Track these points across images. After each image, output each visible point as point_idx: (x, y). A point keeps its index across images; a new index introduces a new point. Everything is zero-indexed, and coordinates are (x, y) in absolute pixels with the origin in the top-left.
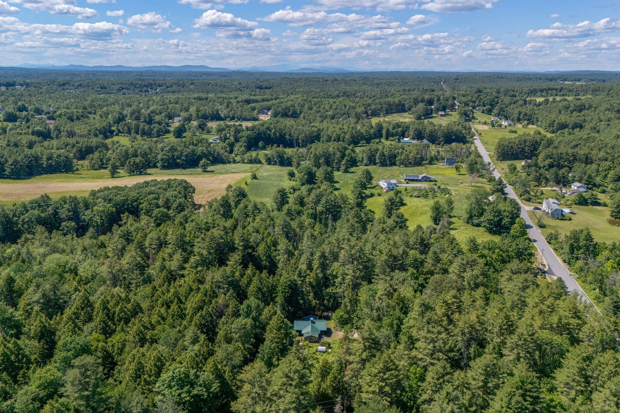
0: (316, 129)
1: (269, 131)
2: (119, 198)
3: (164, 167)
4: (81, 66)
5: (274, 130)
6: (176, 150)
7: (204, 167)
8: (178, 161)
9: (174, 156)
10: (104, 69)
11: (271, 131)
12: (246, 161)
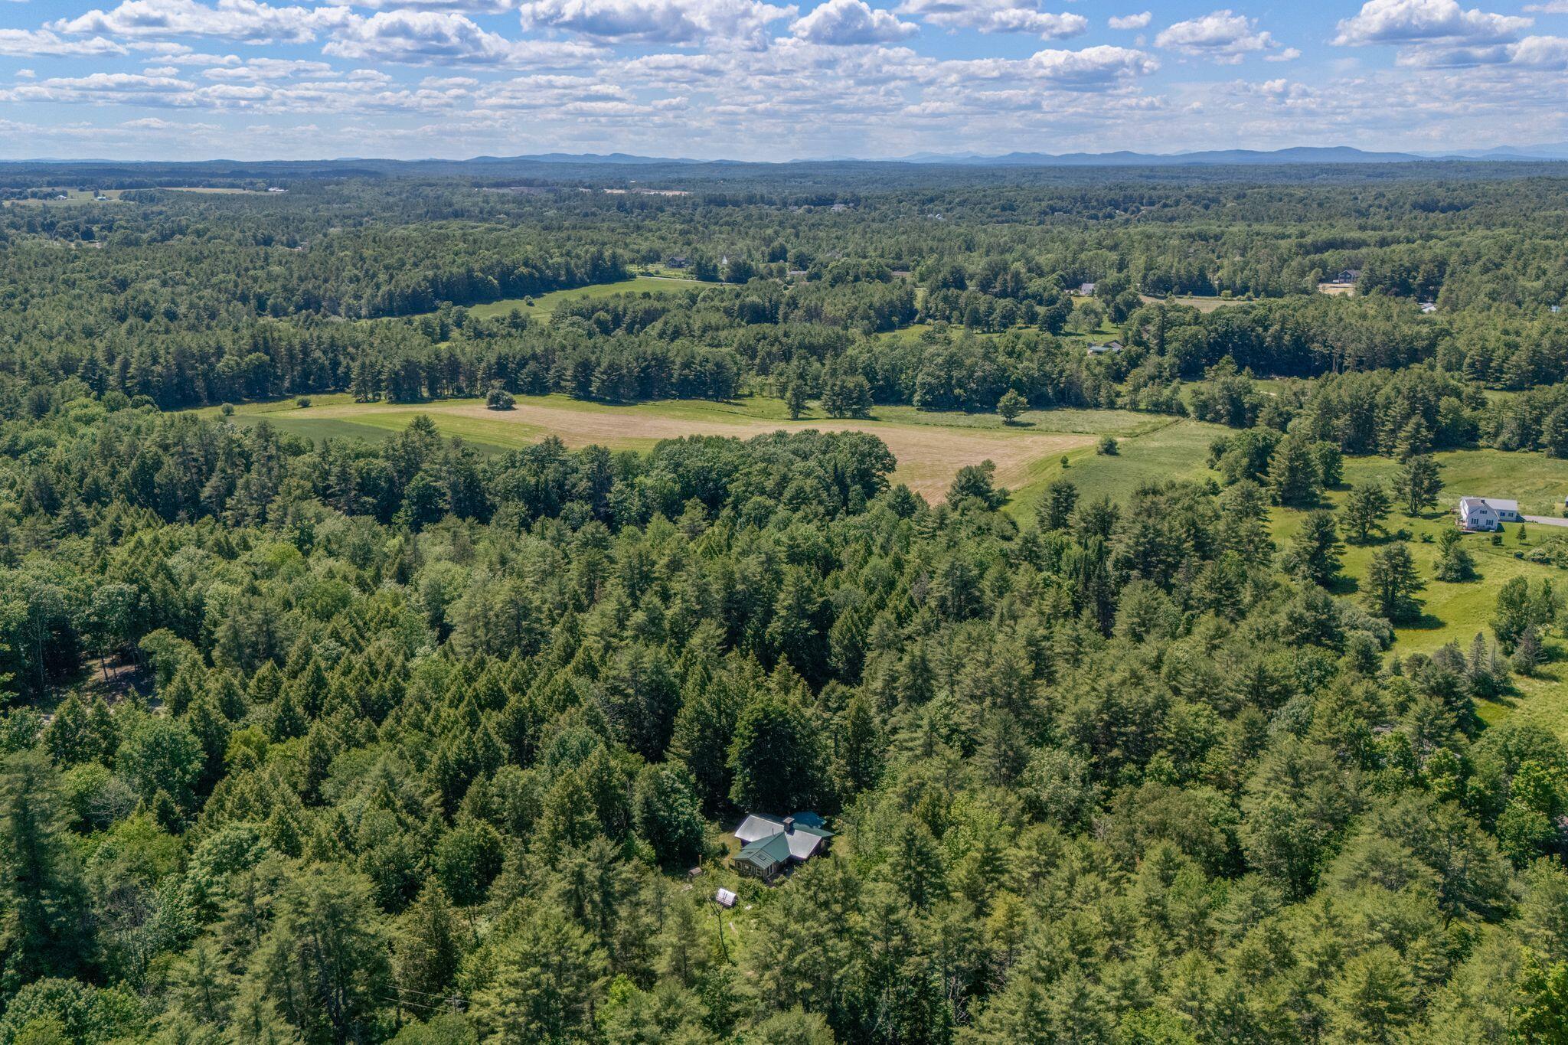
0: (1425, 330)
1: (1260, 330)
2: (695, 463)
3: (926, 405)
4: (1035, 155)
5: (1277, 327)
6: (960, 365)
7: (1009, 412)
8: (957, 391)
9: (951, 378)
10: (1087, 163)
11: (1266, 329)
12: (1142, 406)
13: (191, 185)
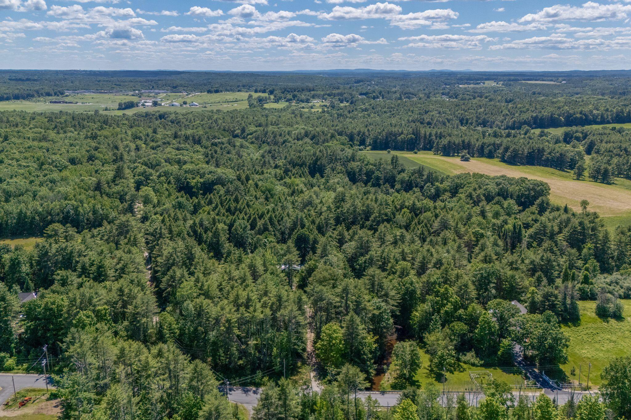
13: (536, 80)
